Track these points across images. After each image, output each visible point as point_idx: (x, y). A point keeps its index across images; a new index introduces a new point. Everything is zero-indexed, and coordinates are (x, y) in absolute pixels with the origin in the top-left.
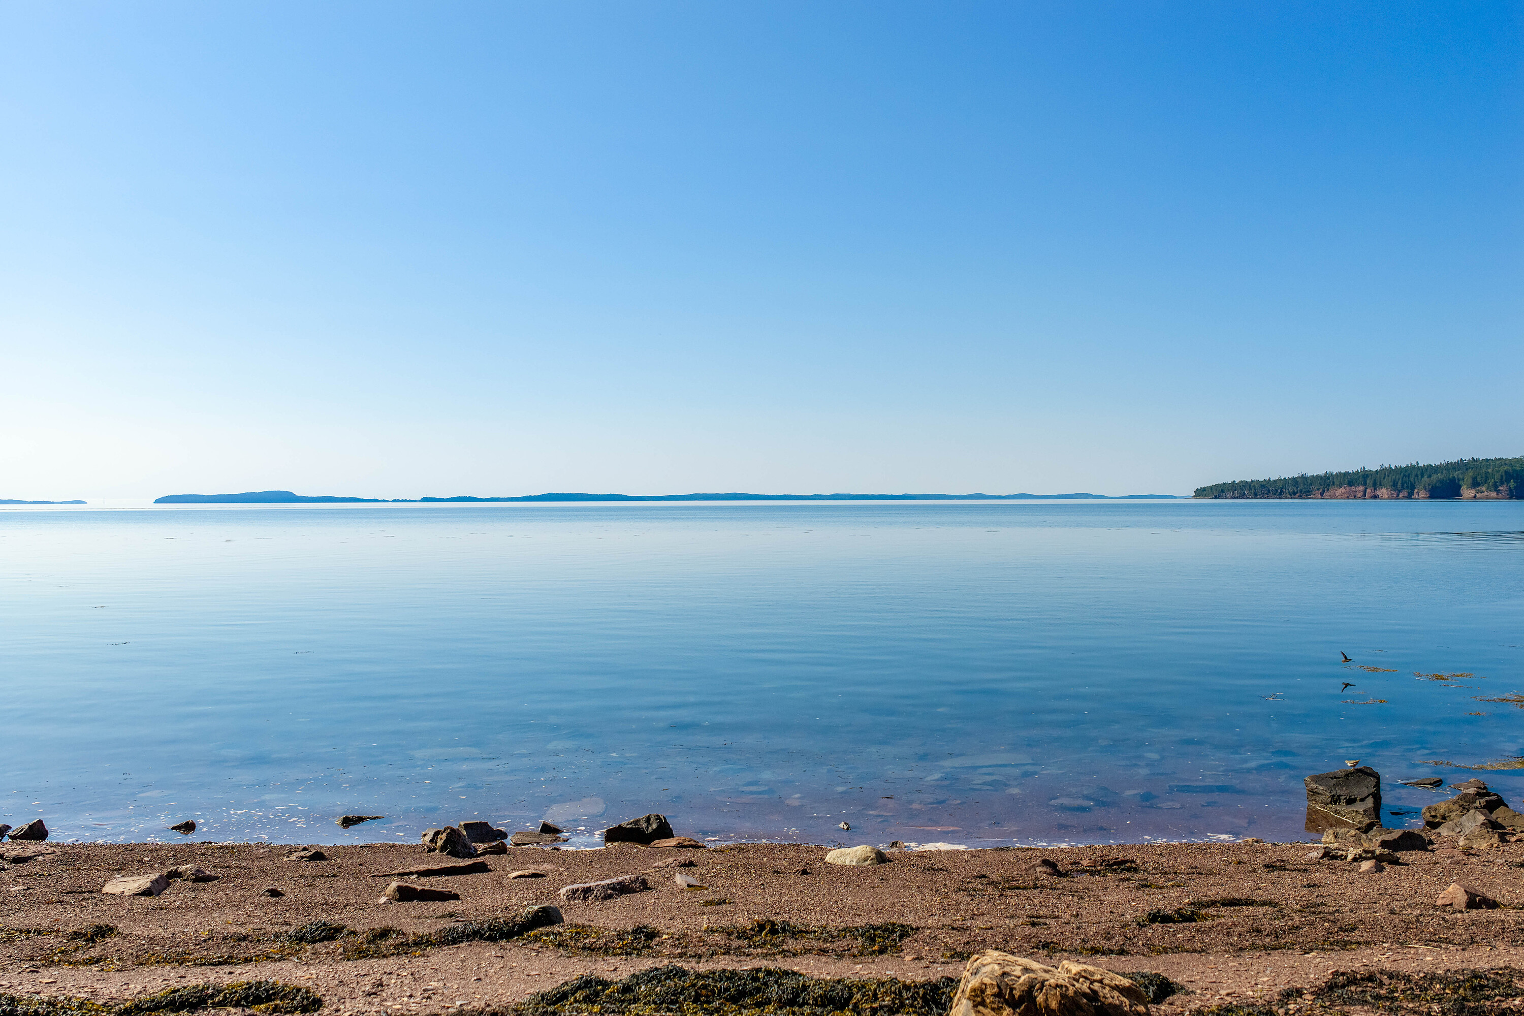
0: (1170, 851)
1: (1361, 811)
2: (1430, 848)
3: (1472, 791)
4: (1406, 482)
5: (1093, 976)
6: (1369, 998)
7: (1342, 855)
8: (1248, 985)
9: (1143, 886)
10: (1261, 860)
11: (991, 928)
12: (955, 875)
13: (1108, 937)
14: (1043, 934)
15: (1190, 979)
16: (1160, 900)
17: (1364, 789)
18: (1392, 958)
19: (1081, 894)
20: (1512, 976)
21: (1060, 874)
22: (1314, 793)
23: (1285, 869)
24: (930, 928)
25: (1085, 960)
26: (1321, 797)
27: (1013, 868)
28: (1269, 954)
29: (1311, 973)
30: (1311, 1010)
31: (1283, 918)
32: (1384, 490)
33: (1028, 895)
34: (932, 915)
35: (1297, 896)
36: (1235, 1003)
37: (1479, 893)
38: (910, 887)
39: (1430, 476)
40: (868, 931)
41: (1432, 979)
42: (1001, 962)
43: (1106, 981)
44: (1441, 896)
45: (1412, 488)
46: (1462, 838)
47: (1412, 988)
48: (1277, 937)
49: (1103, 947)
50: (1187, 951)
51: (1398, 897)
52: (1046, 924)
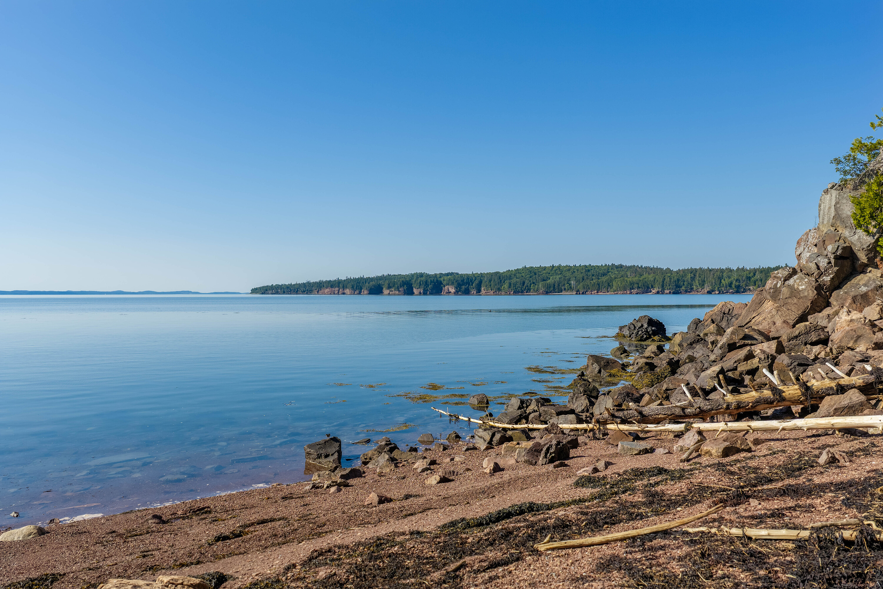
0: (231, 497)
1: (332, 460)
2: (363, 475)
3: (383, 443)
4: (358, 286)
5: (177, 582)
6: (328, 561)
7: (321, 486)
8: (268, 567)
9: (214, 521)
10: (281, 494)
11: (116, 564)
12: (95, 534)
13: (190, 555)
14: (150, 561)
15: (236, 571)
16: (223, 527)
17: (334, 448)
18: (342, 537)
19: (176, 532)
20: (394, 536)
21: (164, 522)
22: (309, 454)
23: (293, 498)
24: (73, 572)
25: (175, 572)
26: (312, 456)
27: (133, 523)
28: (281, 547)
29: (301, 554)
30: (299, 574)
31: (289, 526)
32: (348, 290)
33: (142, 539)
34: (76, 563)
35: (297, 512)
36: (260, 579)
37: (384, 496)
38: (61, 548)
39: (369, 283)
40: (28, 583)
41: (359, 545)
42: (118, 585)
43: (185, 583)
44: (367, 500)
45: (361, 289)
46: (378, 468)
47: (349, 552)
48: (285, 537)
49: (187, 562)
50: (236, 555)
51: (347, 504)
52: (152, 555)
